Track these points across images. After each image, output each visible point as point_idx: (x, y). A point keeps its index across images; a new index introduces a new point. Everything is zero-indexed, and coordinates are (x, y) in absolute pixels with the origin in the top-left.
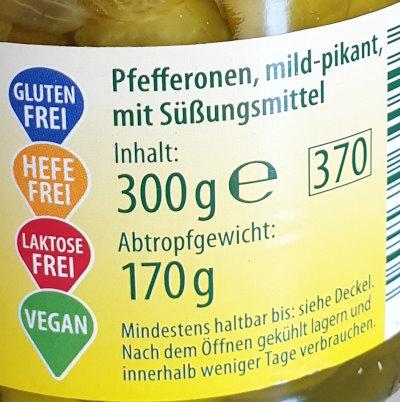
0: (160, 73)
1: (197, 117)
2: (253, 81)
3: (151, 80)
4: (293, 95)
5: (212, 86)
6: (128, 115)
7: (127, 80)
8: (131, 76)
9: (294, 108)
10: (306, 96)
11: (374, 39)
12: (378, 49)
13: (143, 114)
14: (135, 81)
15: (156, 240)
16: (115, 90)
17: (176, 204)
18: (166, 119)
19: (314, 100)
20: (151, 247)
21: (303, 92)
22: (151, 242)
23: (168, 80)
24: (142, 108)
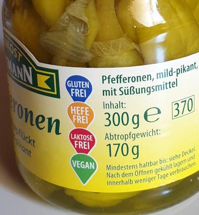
0: (119, 77)
1: (132, 92)
2: (152, 79)
3: (116, 79)
4: (166, 84)
5: (137, 81)
6: (108, 92)
7: (107, 79)
8: (109, 78)
9: (167, 88)
10: (171, 84)
11: (195, 63)
12: (196, 67)
13: (113, 92)
14: (110, 80)
15: (118, 136)
16: (103, 83)
17: (125, 123)
18: (121, 93)
19: (174, 86)
20: (117, 138)
21: (170, 83)
22: (117, 136)
23: (122, 79)
24: (113, 89)
